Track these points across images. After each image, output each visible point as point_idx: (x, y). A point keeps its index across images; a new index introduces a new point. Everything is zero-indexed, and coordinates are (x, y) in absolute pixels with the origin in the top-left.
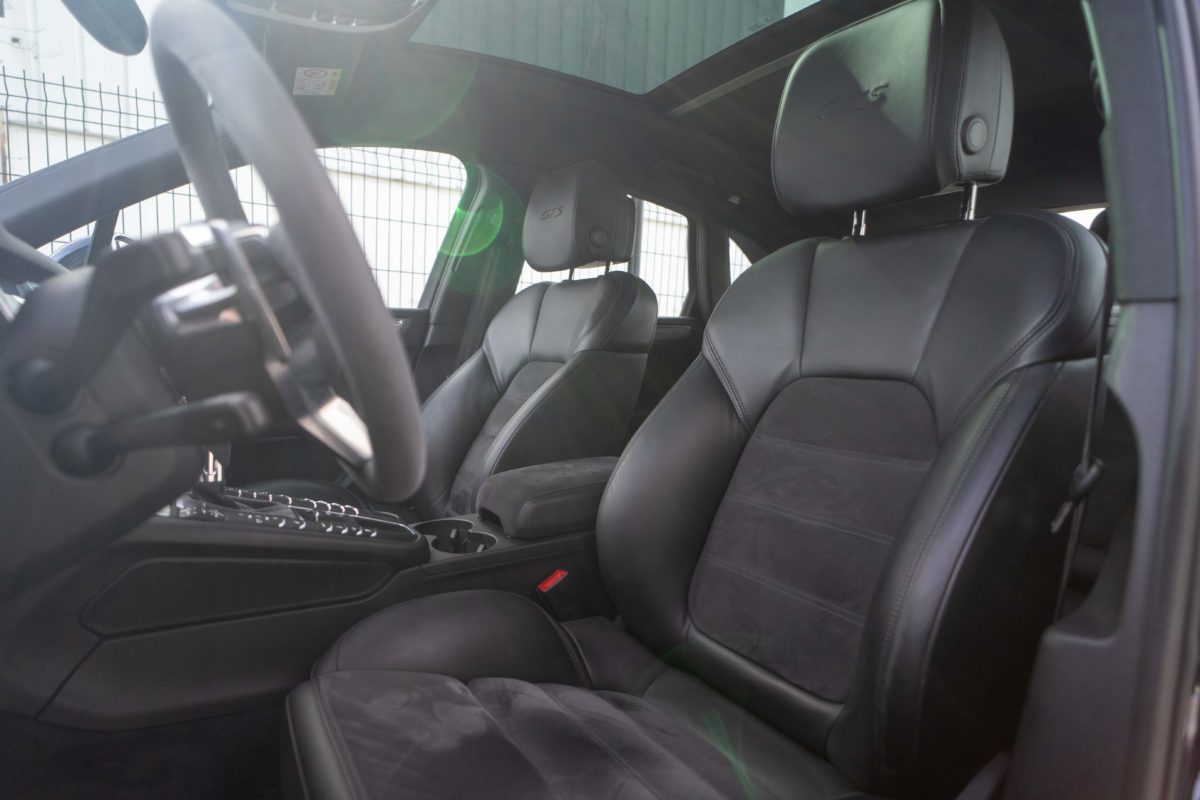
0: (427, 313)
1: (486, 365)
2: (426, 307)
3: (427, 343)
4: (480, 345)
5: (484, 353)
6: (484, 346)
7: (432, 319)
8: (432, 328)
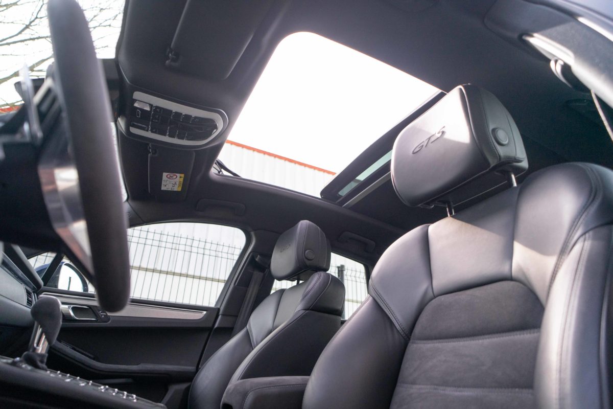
0: (219, 309)
1: (248, 335)
2: (219, 307)
3: (216, 326)
4: (245, 325)
5: (247, 330)
6: (248, 326)
7: (221, 312)
8: (220, 317)
